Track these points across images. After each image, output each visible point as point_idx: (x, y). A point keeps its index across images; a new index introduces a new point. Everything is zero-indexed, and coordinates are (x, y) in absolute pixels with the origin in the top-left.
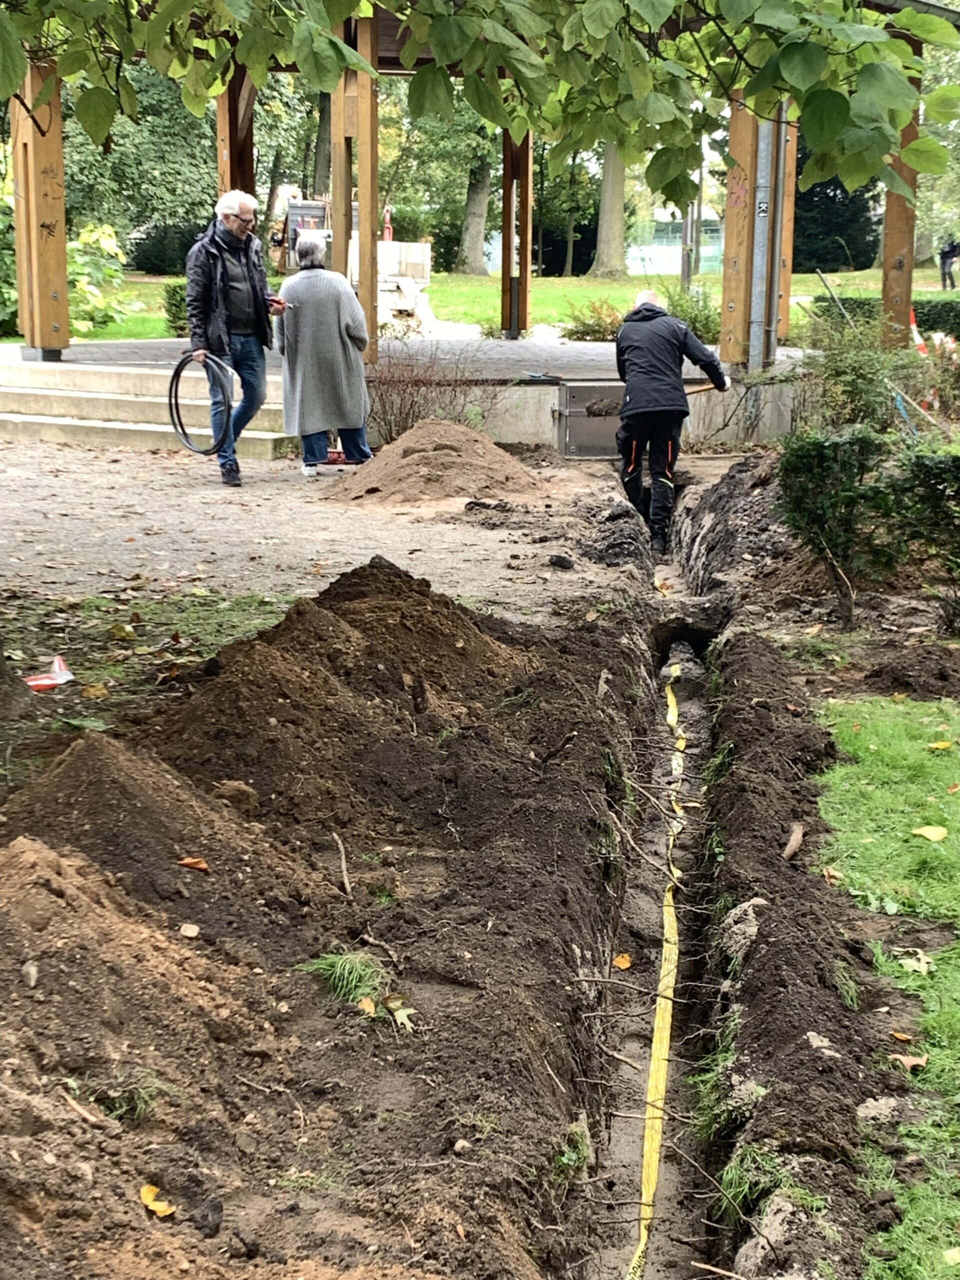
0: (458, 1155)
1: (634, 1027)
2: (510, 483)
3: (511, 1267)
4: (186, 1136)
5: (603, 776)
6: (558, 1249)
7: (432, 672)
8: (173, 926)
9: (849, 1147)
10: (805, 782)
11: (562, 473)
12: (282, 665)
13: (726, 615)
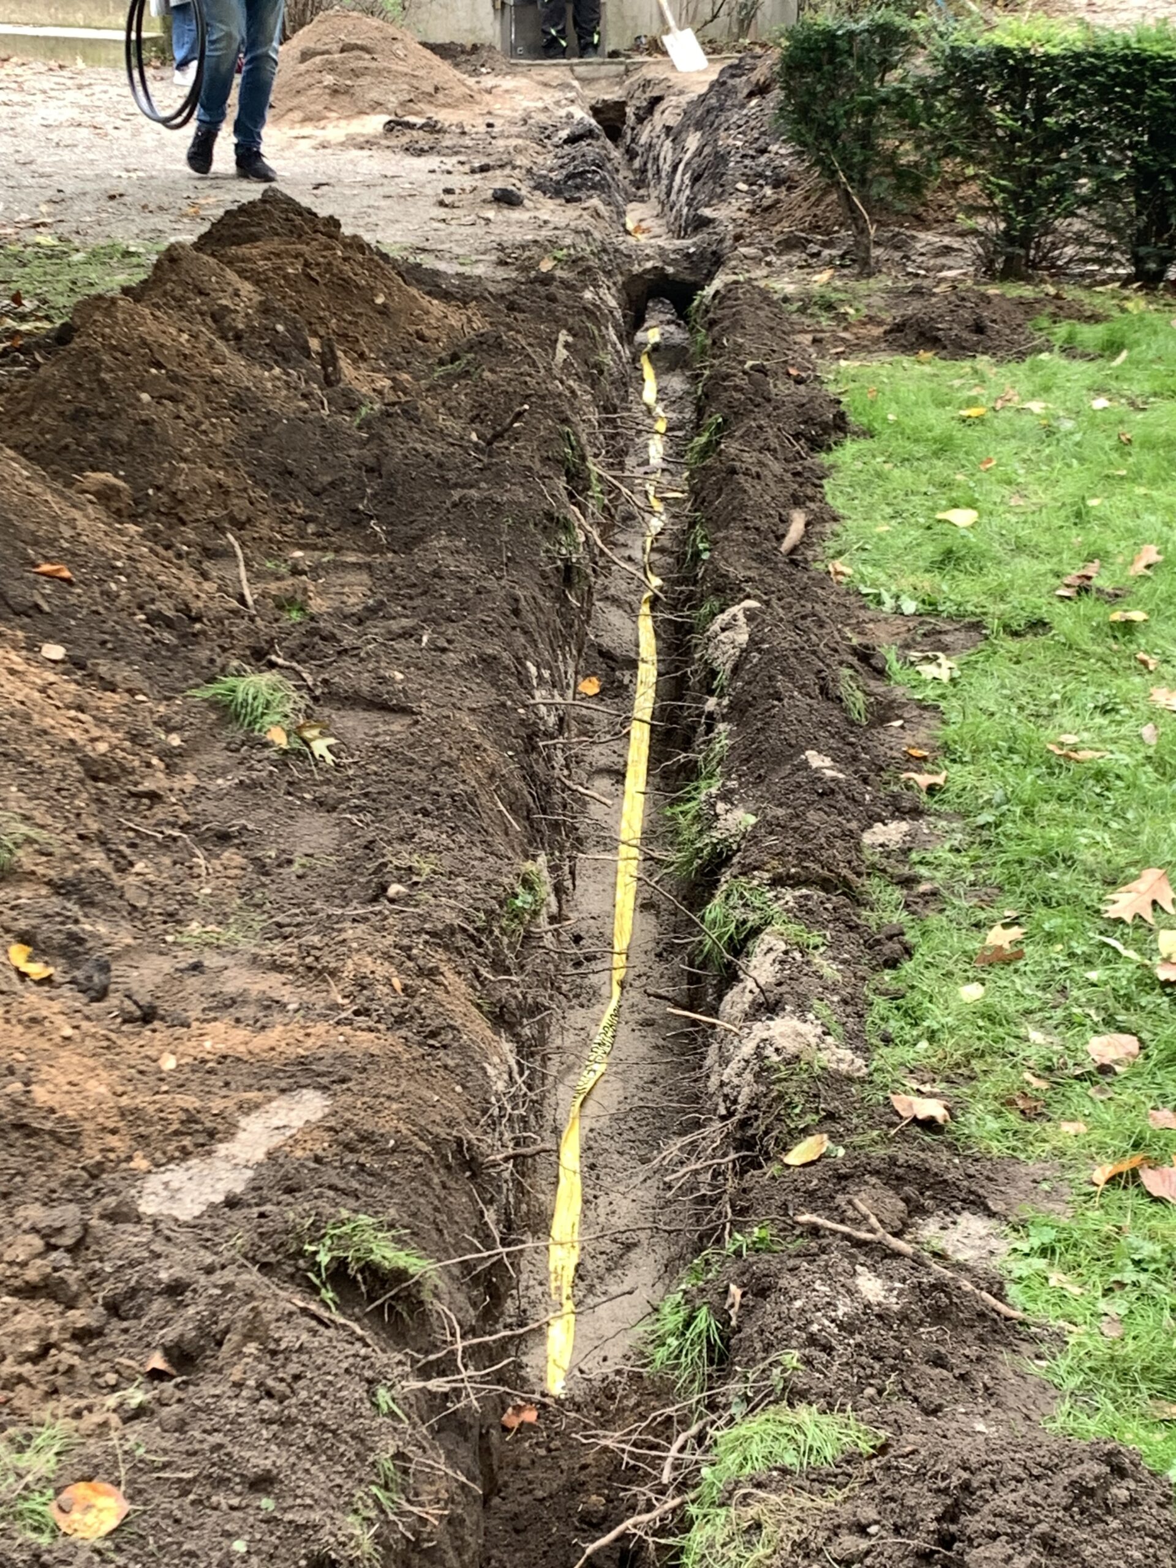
0: (392, 901)
1: (603, 762)
2: (440, 96)
3: (457, 1023)
4: (60, 888)
5: (561, 462)
6: (513, 1002)
7: (346, 336)
8: (32, 647)
9: (852, 877)
10: (808, 462)
11: (508, 83)
12: (153, 326)
13: (716, 260)
